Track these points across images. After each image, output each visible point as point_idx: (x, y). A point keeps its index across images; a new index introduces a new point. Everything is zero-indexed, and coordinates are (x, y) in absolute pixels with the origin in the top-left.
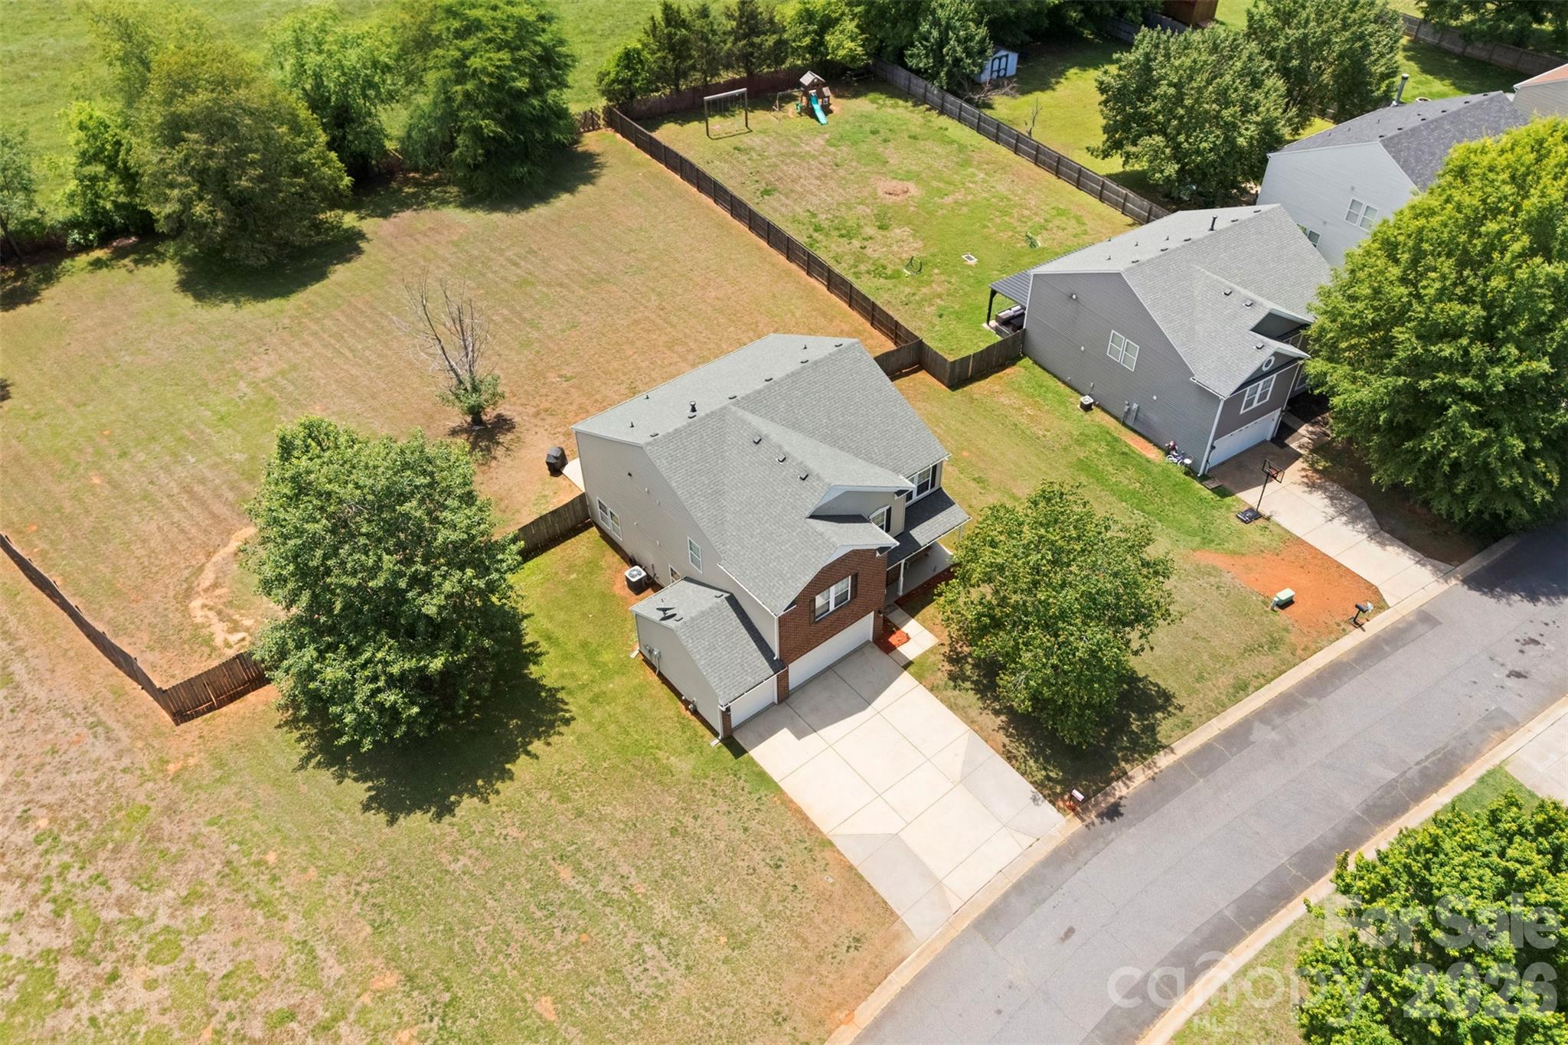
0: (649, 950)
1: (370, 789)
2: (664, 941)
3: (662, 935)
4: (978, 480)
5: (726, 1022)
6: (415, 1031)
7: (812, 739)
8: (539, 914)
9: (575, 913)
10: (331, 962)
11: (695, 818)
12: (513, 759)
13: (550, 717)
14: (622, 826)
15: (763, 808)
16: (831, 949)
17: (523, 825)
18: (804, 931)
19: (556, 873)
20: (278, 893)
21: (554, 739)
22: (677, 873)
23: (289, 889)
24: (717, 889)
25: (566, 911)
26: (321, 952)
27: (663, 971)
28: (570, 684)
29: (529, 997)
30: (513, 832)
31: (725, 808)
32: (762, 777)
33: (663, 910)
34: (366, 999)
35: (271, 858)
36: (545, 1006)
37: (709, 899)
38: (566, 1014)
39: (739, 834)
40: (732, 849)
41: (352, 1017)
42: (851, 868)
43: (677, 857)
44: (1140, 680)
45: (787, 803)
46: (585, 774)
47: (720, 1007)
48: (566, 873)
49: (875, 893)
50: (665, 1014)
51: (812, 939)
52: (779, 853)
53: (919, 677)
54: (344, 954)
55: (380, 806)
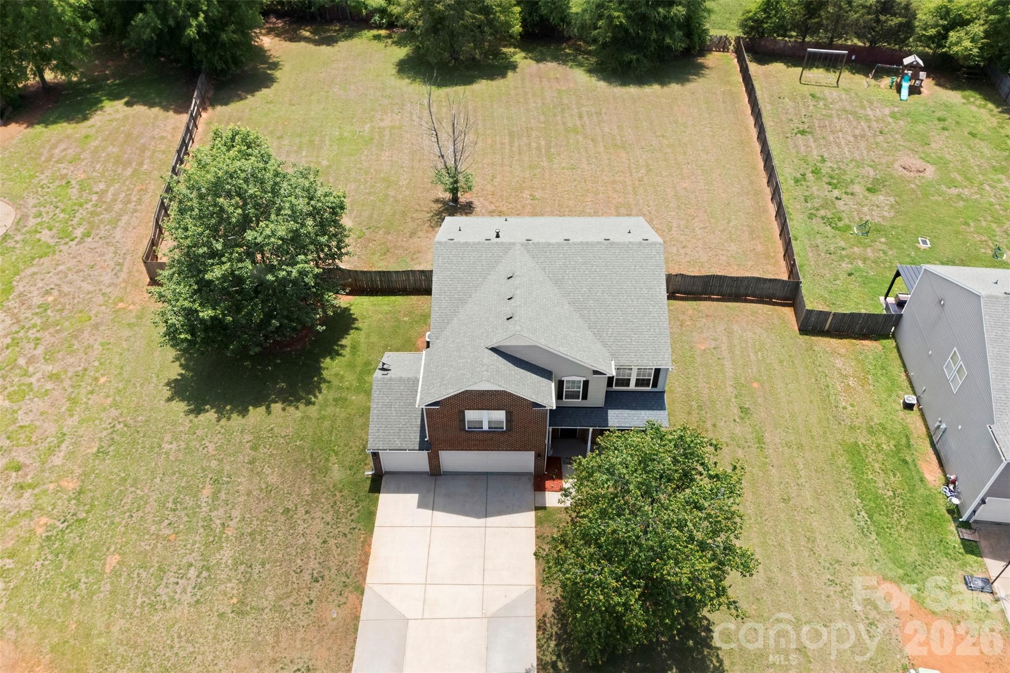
0: (192, 572)
1: (181, 375)
2: (205, 574)
3: (208, 569)
4: (744, 410)
5: (182, 654)
6: (51, 522)
7: (427, 513)
8: (170, 505)
9: (186, 519)
10: (62, 454)
11: (307, 512)
12: (256, 406)
13: (304, 395)
14: (264, 486)
15: (349, 536)
16: (287, 661)
17: (219, 448)
18: (284, 635)
19: (203, 488)
20: (85, 400)
21: (291, 409)
22: (259, 538)
23: (90, 402)
24: (268, 566)
25: (183, 514)
26: (63, 446)
27: (184, 591)
28: (335, 382)
29: (112, 549)
30: (211, 447)
31: (329, 519)
32: (370, 516)
33: (227, 554)
34: (52, 486)
35: (102, 380)
36: (113, 561)
37: (257, 568)
38: (116, 573)
39: (317, 542)
40: (304, 548)
41: (37, 491)
42: (357, 618)
43: (270, 529)
44: (710, 647)
45: (367, 544)
46: (282, 440)
47: (187, 641)
48: (207, 492)
49: (353, 648)
50: (156, 618)
51: (283, 645)
52: (326, 573)
53: (539, 522)
54: (71, 455)
55: (174, 387)
